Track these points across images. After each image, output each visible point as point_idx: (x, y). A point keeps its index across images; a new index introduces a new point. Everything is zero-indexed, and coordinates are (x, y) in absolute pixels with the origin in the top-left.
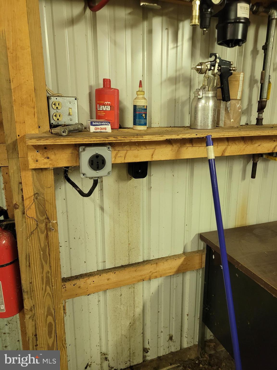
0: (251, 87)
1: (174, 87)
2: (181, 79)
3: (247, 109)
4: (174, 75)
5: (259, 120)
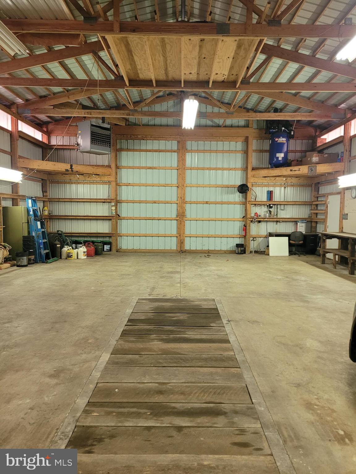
5: (277, 217)
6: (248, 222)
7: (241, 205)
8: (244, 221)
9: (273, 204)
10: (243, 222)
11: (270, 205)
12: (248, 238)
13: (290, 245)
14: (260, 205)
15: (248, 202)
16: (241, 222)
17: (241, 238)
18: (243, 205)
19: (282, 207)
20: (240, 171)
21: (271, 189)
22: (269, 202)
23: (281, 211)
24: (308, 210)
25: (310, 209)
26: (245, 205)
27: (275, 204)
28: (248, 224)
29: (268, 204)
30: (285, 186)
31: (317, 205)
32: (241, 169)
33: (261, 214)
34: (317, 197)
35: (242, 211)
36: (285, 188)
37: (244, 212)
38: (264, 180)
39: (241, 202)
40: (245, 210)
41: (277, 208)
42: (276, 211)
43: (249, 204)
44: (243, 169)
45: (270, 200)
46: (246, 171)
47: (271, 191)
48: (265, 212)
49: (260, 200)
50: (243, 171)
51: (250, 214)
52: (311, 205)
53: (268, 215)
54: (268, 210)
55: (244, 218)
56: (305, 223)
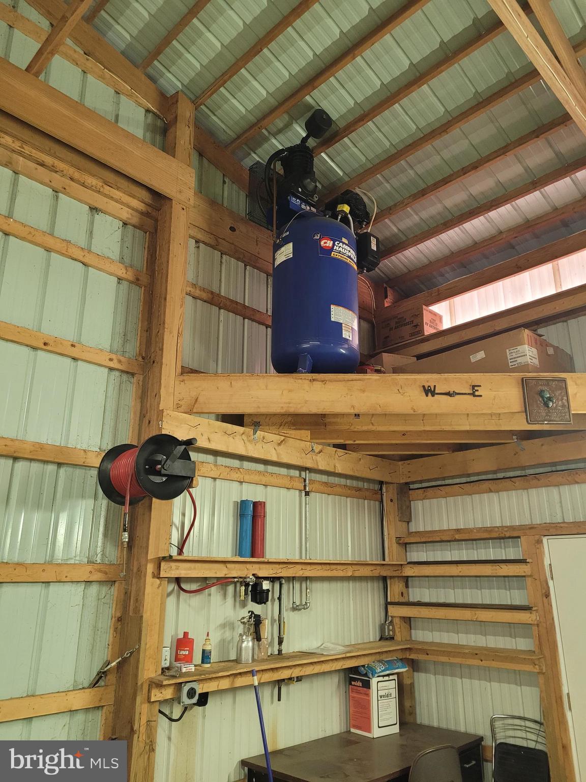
0: (272, 625)
1: (223, 631)
2: (227, 625)
3: (271, 642)
4: (223, 622)
5: (280, 651)
6: (144, 719)
7: (94, 589)
8: (100, 708)
9: (272, 580)
10: (90, 716)
11: (258, 581)
14: (205, 583)
15: (150, 568)
16: (80, 717)
18: (104, 589)
19: (296, 593)
20: (106, 370)
21: (254, 493)
22: (248, 566)
23: (292, 614)
24: (377, 602)
25: (382, 602)
26: (117, 584)
27: (279, 578)
28: (143, 729)
29: (251, 580)
30: (305, 486)
31: (406, 580)
32: (111, 360)
33: (208, 648)
34: (405, 545)
35: (95, 629)
36: (307, 494)
37: (107, 636)
38: (238, 438)
39: (90, 568)
40: (119, 619)
41: (280, 599)
42: (276, 617)
43: (158, 581)
44: (120, 361)
45: (253, 556)
46: (135, 380)
47: (256, 504)
48: (232, 626)
49: (204, 555)
50: (117, 373)
51: (160, 647)
52: (384, 579)
53: (248, 643)
54: (244, 613)
55: (112, 678)
56: (395, 677)
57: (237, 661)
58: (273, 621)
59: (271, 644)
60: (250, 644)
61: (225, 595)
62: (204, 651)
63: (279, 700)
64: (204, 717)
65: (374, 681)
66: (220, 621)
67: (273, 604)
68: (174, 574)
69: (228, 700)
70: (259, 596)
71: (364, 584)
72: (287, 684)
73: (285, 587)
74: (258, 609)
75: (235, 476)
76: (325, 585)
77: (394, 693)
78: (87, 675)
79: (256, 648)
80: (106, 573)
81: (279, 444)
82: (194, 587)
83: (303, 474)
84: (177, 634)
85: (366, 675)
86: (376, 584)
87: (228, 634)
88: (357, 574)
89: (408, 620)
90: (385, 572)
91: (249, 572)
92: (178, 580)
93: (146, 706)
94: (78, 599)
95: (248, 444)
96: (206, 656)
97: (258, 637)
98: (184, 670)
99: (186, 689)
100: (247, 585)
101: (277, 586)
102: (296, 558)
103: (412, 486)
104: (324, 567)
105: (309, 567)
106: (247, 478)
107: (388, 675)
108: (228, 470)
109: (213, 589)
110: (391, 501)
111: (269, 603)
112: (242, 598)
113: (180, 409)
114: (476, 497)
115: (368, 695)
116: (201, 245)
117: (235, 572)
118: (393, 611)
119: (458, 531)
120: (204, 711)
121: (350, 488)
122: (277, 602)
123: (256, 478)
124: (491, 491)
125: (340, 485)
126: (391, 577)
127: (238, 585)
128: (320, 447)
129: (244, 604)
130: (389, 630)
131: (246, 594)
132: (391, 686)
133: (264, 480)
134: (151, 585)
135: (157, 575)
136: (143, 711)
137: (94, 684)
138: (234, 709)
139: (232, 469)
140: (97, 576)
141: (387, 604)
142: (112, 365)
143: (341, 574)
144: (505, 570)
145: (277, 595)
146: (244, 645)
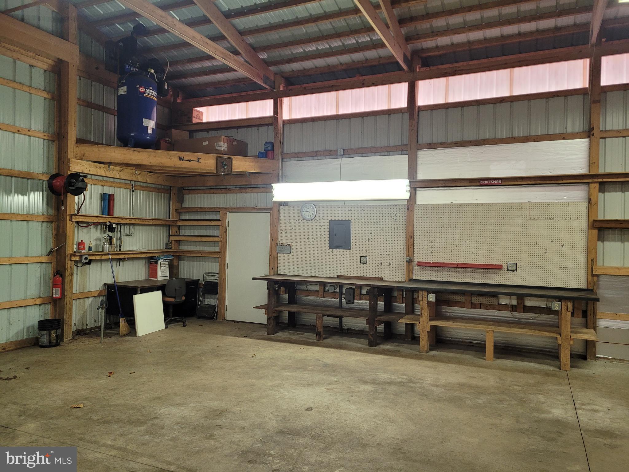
1: (96, 241)
2: (98, 239)
5: (120, 250)
6: (69, 266)
7: (45, 224)
8: (51, 263)
9: (117, 224)
10: (47, 265)
11: (111, 224)
12: (68, 303)
13: (166, 305)
14: (88, 224)
15: (68, 218)
16: (44, 265)
17: (43, 306)
18: (49, 224)
19: (127, 230)
20: (42, 140)
21: (109, 190)
22: (107, 219)
23: (125, 237)
24: (165, 235)
25: (168, 235)
26: (54, 223)
27: (120, 224)
28: (69, 268)
29: (108, 223)
30: (132, 188)
31: (179, 227)
32: (45, 136)
33: (91, 246)
34: (179, 213)
35: (47, 237)
36: (133, 191)
37: (51, 240)
38: (102, 169)
39: (43, 217)
40: (56, 235)
41: (120, 231)
42: (119, 238)
43: (71, 222)
44: (48, 136)
45: (108, 215)
46: (55, 143)
47: (110, 195)
48: (100, 240)
49: (88, 214)
50: (47, 141)
51: (73, 244)
52: (169, 226)
53: (107, 246)
54: (105, 235)
55: (54, 254)
56: (169, 261)
57: (103, 251)
58: (117, 239)
59: (116, 247)
60: (108, 246)
61: (97, 229)
62: (89, 247)
63: (120, 266)
64: (90, 269)
65: (159, 262)
66: (95, 238)
67: (117, 233)
68: (77, 220)
69: (99, 264)
70: (111, 229)
71: (159, 228)
72: (123, 261)
73: (122, 227)
74: (111, 234)
75: (100, 183)
76: (141, 227)
77: (168, 266)
78: (45, 252)
79: (110, 247)
80: (49, 219)
81: (120, 171)
82: (84, 225)
83: (132, 182)
84: (78, 241)
85: (156, 260)
86: (165, 228)
87: (98, 242)
88: (154, 223)
89: (178, 242)
90: (168, 223)
91: (107, 221)
92: (78, 223)
93: (69, 262)
94: (40, 227)
95: (106, 172)
96: (90, 249)
97: (111, 244)
98: (83, 252)
99: (84, 257)
100: (106, 225)
101: (119, 227)
102: (128, 216)
103: (185, 188)
104: (140, 220)
105: (133, 220)
106: (105, 184)
107: (166, 260)
108: (97, 181)
109: (92, 226)
110: (175, 194)
111: (116, 232)
112: (105, 230)
113: (77, 158)
114: (209, 195)
115: (157, 266)
116: (82, 78)
117: (102, 220)
118: (171, 238)
119: (200, 208)
120: (90, 266)
121: (154, 188)
122: (119, 232)
123: (110, 184)
124: (214, 193)
125: (150, 187)
126: (172, 225)
127: (102, 225)
128: (139, 172)
129: (105, 232)
130: (169, 245)
131: (106, 228)
132: (167, 264)
133: (113, 185)
134: (69, 223)
135: (71, 220)
136: (68, 264)
137: (48, 255)
138: (101, 268)
139: (99, 180)
140: (46, 220)
141: (169, 235)
142: (45, 138)
143: (147, 223)
144: (214, 223)
145: (119, 230)
146: (105, 246)
